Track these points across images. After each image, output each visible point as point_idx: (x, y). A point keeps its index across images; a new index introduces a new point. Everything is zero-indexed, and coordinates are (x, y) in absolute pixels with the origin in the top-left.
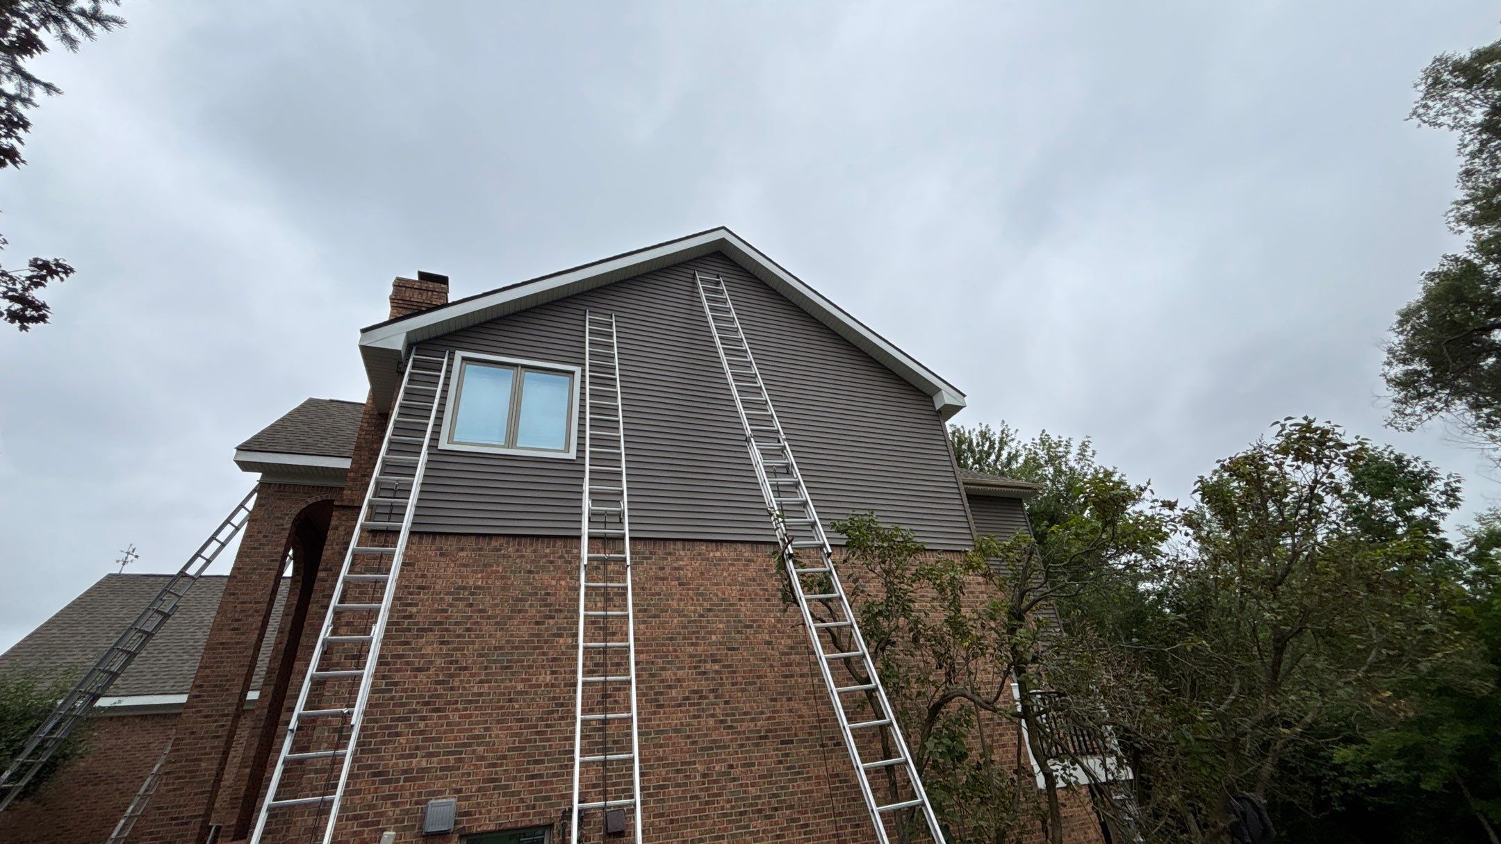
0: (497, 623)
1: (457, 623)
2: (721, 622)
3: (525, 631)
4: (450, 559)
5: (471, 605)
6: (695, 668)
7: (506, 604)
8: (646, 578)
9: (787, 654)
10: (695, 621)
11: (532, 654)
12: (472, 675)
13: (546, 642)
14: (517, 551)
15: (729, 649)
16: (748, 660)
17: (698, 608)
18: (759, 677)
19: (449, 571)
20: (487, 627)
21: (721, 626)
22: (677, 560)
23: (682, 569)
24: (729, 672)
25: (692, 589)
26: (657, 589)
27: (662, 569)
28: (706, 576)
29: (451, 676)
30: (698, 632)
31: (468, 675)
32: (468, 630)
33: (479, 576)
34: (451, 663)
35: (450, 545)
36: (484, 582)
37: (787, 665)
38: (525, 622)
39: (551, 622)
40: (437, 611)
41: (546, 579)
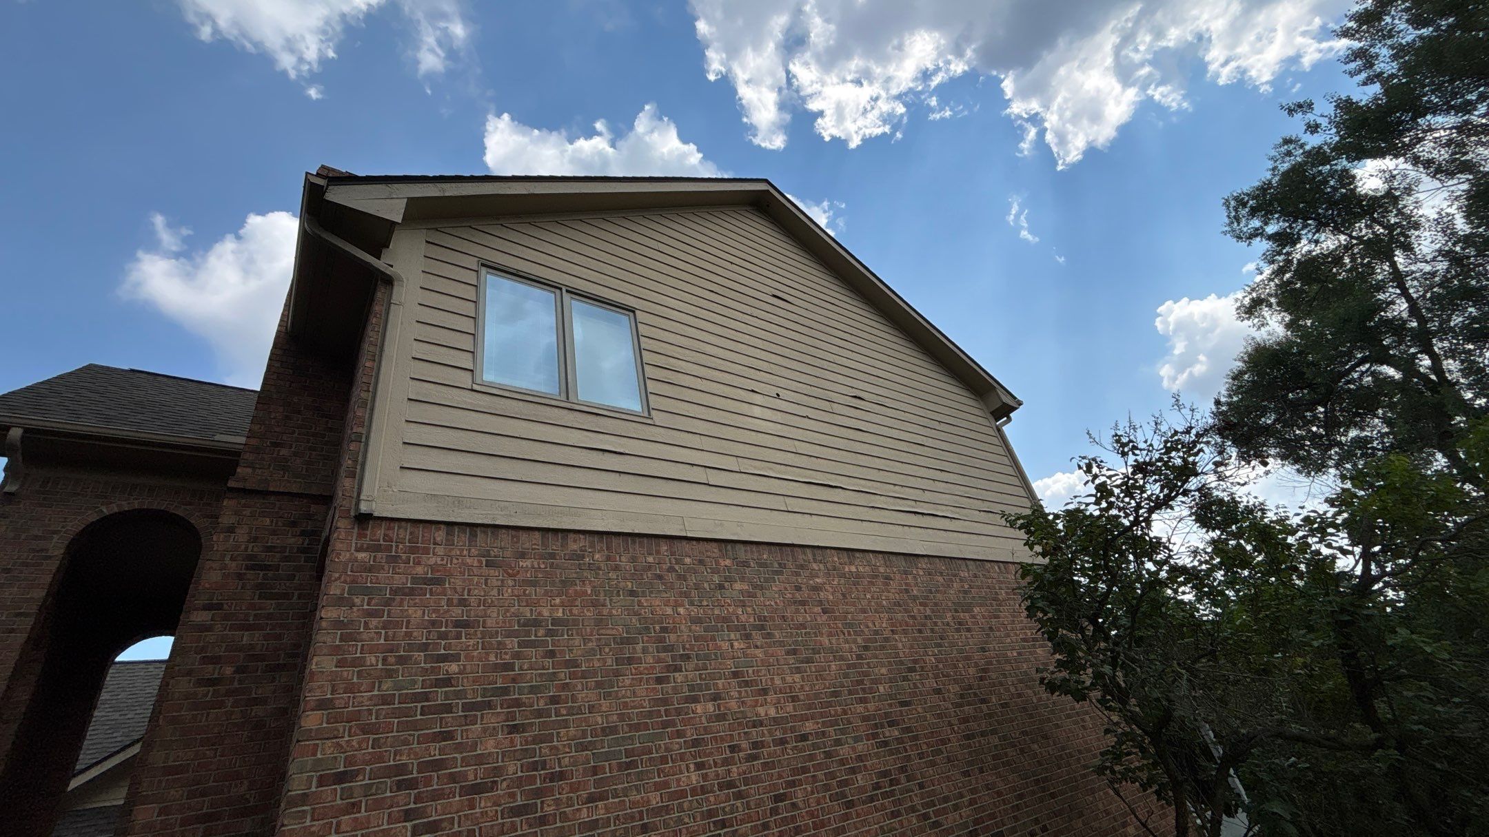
3: (644, 697)
4: (505, 571)
6: (873, 736)
7: (606, 650)
8: (784, 602)
12: (574, 788)
13: (678, 712)
14: (608, 559)
15: (901, 704)
16: (925, 718)
17: (853, 646)
18: (942, 742)
19: (507, 592)
23: (821, 590)
24: (911, 739)
25: (839, 619)
26: (799, 619)
27: (798, 589)
29: (539, 793)
30: (862, 682)
31: (567, 789)
33: (558, 601)
34: (534, 766)
35: (502, 544)
36: (567, 612)
38: (641, 680)
39: (678, 676)
41: (657, 604)
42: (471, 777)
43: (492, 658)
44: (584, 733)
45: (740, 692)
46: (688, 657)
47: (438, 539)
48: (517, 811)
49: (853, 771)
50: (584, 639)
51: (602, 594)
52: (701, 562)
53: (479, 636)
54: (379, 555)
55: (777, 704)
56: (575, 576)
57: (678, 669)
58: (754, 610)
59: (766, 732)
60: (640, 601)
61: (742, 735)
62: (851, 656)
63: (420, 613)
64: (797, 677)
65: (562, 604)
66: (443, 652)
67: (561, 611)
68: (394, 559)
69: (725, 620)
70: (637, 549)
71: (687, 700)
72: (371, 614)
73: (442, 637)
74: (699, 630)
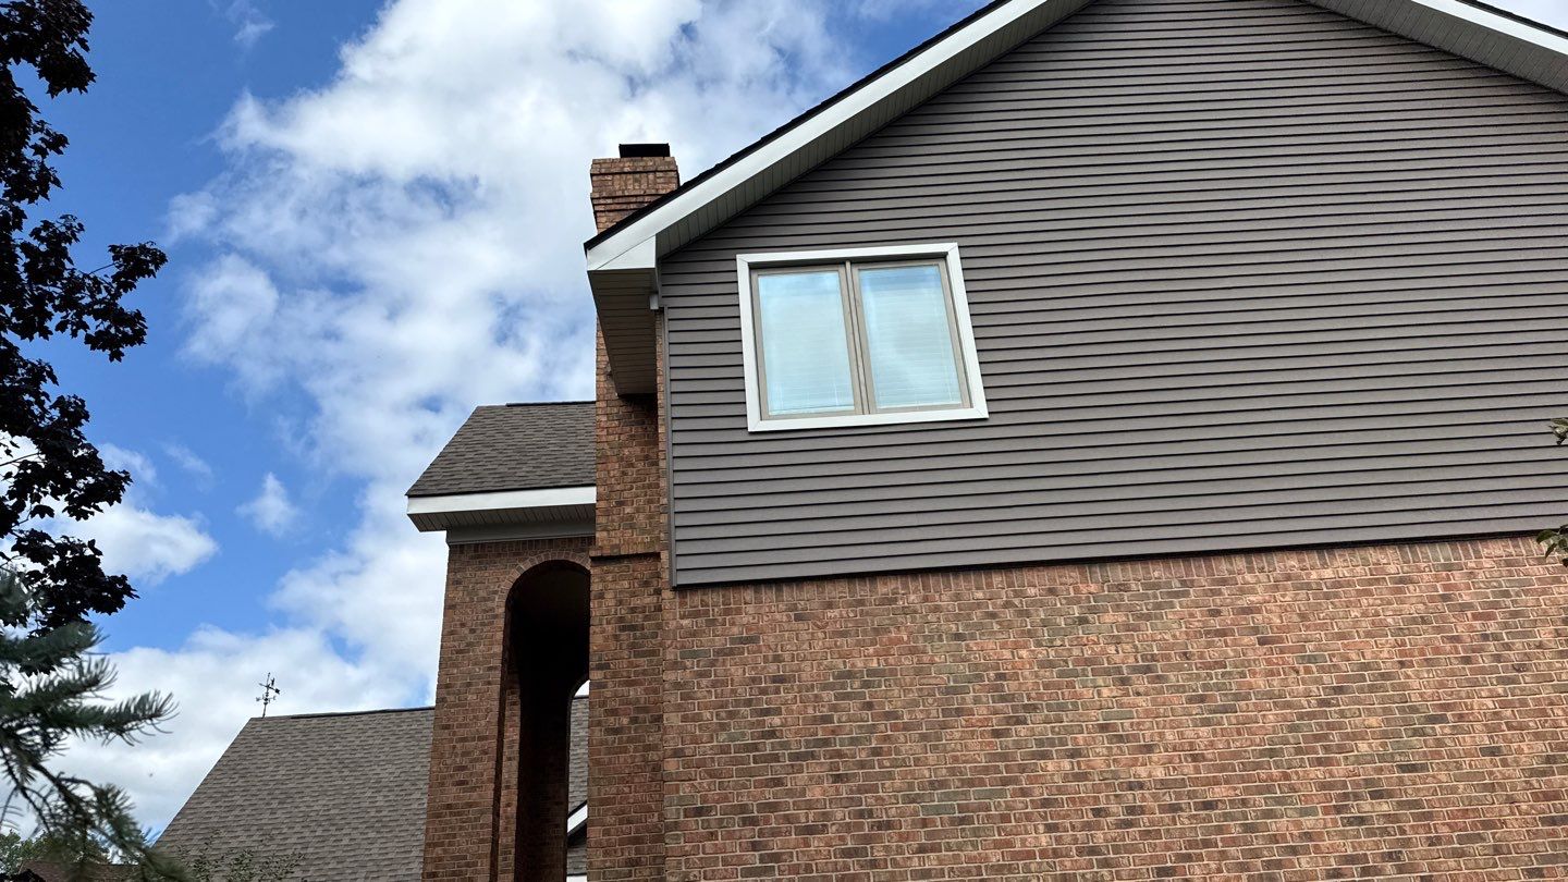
0: (924, 737)
1: (854, 741)
2: (1371, 713)
3: (977, 751)
4: (814, 624)
5: (869, 706)
6: (1338, 810)
7: (930, 701)
8: (1187, 634)
9: (1544, 773)
10: (1312, 716)
11: (1002, 794)
12: (904, 837)
13: (1023, 769)
14: (926, 599)
15: (1403, 768)
16: (1454, 790)
17: (1314, 688)
18: (1487, 825)
19: (818, 645)
21: (1373, 721)
22: (1242, 592)
23: (1259, 611)
24: (1417, 817)
25: (1291, 650)
26: (1213, 654)
27: (1216, 613)
28: (1314, 621)
29: (868, 839)
30: (1325, 737)
31: (896, 838)
32: (876, 752)
33: (871, 650)
34: (861, 814)
35: (808, 597)
36: (882, 662)
37: (1547, 797)
38: (973, 733)
39: (1022, 730)
40: (815, 720)
41: (991, 647)
42: (803, 820)
43: (810, 711)
44: (911, 787)
45: (1109, 749)
46: (1035, 708)
47: (748, 598)
48: (848, 853)
49: (1294, 851)
50: (904, 691)
51: (921, 639)
52: (1052, 591)
53: (796, 690)
54: (699, 620)
56: (887, 622)
57: (1021, 721)
58: (1135, 647)
59: (1147, 796)
60: (967, 645)
61: (1112, 798)
62: (1309, 702)
63: (741, 671)
64: (1204, 731)
65: (877, 654)
66: (765, 706)
67: (875, 661)
68: (712, 623)
69: (1088, 662)
70: (961, 584)
71: (1034, 755)
72: (701, 675)
73: (764, 691)
74: (1051, 675)
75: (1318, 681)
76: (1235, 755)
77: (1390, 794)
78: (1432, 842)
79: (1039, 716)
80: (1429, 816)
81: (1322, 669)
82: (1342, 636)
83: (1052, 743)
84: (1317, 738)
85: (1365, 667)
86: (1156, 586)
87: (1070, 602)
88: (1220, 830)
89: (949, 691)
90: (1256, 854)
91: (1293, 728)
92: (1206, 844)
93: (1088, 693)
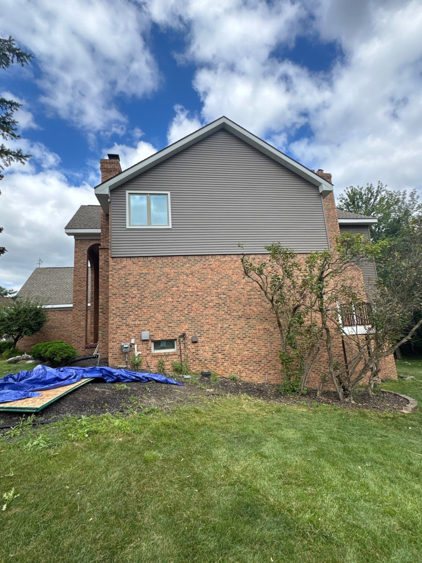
0: (154, 284)
1: (142, 284)
3: (162, 286)
4: (136, 265)
5: (145, 279)
6: (217, 296)
7: (155, 278)
8: (199, 268)
10: (216, 282)
11: (165, 293)
13: (169, 289)
14: (157, 261)
15: (229, 290)
16: (236, 294)
18: (239, 299)
19: (137, 269)
20: (151, 285)
21: (226, 283)
22: (210, 262)
23: (212, 265)
24: (229, 298)
25: (215, 272)
26: (203, 272)
27: (205, 265)
28: (220, 267)
29: (142, 299)
30: (218, 285)
31: (147, 299)
32: (145, 286)
33: (146, 269)
34: (142, 296)
35: (135, 260)
38: (162, 283)
39: (170, 283)
40: (135, 281)
41: (167, 270)
42: (132, 296)
43: (135, 279)
44: (150, 291)
45: (184, 286)
46: (172, 280)
47: (125, 260)
48: (139, 301)
49: (209, 302)
50: (151, 276)
51: (155, 268)
52: (178, 260)
53: (132, 276)
54: (116, 263)
55: (192, 289)
56: (149, 265)
57: (170, 282)
58: (191, 270)
59: (188, 294)
60: (163, 269)
61: (183, 294)
62: (217, 280)
63: (123, 272)
64: (199, 284)
66: (127, 278)
67: (147, 271)
68: (118, 264)
69: (182, 272)
70: (163, 259)
71: (171, 287)
72: (116, 273)
73: (127, 276)
74: (176, 274)
75: (219, 277)
76: (203, 288)
77: (226, 294)
78: (230, 301)
79: (173, 281)
80: (231, 298)
81: (220, 275)
82: (224, 270)
83: (174, 285)
84: (216, 286)
85: (227, 275)
86: (196, 260)
87: (181, 262)
88: (199, 299)
89: (159, 277)
90: (203, 303)
91: (213, 284)
92: (196, 301)
93: (182, 277)
